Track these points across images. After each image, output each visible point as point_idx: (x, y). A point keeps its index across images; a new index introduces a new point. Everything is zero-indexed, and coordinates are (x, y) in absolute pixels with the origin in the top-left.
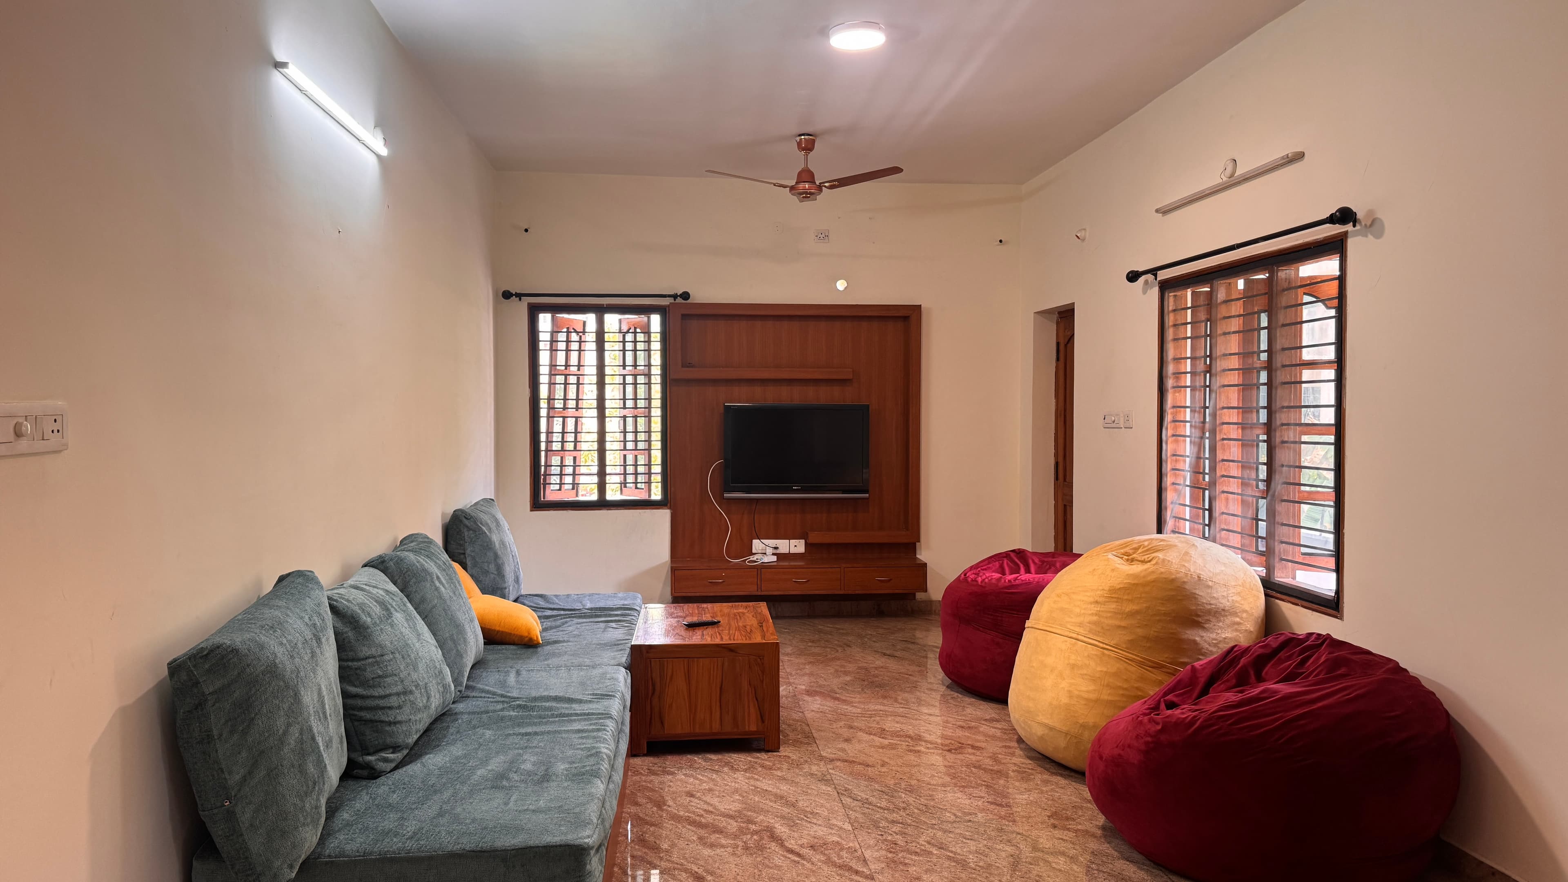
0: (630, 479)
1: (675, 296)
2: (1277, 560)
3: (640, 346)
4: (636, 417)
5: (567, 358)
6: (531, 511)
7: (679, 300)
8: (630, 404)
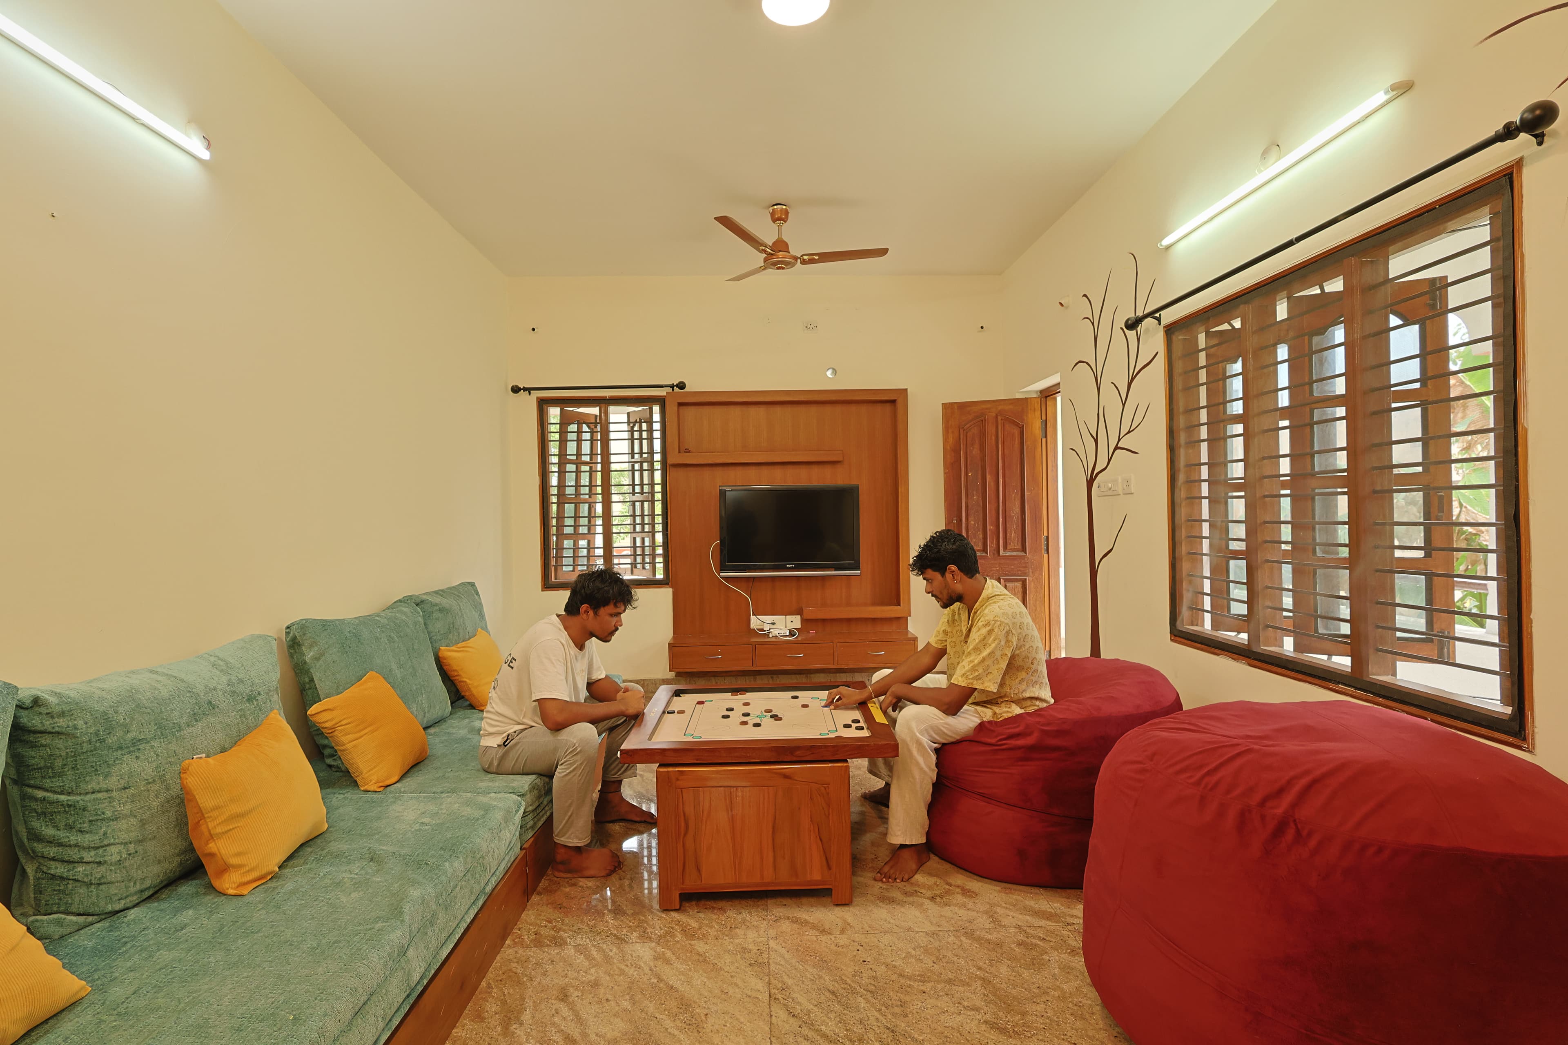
0: (639, 559)
1: (672, 386)
2: (1371, 651)
3: (645, 435)
4: (642, 502)
5: (579, 448)
6: (542, 591)
7: (676, 390)
8: (637, 489)
